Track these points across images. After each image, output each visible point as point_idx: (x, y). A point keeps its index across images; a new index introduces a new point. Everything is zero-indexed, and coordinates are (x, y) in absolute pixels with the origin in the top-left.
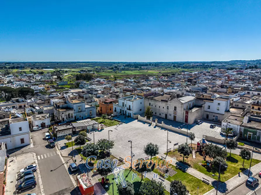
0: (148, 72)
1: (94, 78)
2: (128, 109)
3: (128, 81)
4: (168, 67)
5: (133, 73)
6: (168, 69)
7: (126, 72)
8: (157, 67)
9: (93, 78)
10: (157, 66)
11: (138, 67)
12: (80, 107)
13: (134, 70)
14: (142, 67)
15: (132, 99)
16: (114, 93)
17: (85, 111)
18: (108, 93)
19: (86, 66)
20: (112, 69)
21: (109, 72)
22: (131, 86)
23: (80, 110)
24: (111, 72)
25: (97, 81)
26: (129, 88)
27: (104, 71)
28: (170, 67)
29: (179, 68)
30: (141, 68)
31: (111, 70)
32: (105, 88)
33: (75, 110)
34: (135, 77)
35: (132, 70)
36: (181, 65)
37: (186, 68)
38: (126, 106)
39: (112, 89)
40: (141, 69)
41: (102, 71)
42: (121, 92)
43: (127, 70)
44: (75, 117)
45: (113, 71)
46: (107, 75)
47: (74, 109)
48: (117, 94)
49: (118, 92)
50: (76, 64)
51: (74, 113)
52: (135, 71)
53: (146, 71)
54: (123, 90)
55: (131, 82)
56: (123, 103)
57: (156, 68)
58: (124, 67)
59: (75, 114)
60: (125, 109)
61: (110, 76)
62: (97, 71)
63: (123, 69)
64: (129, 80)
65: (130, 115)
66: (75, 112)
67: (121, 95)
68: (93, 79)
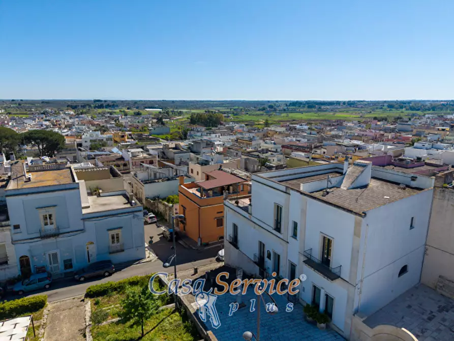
0: (336, 115)
1: (224, 123)
2: (309, 262)
3: (295, 129)
4: (377, 108)
5: (304, 116)
6: (377, 110)
7: (291, 115)
8: (354, 107)
9: (222, 122)
10: (352, 106)
11: (315, 107)
12: (51, 211)
13: (307, 112)
14: (323, 107)
15: (338, 186)
16: (256, 153)
17: (82, 231)
18: (240, 154)
19: (217, 107)
20: (264, 109)
21: (258, 115)
22: (304, 137)
23: (51, 228)
24: (262, 115)
25: (227, 128)
26: (299, 141)
27: (247, 114)
28: (381, 108)
29: (401, 110)
30: (320, 108)
31: (261, 112)
32: (237, 141)
33: (17, 227)
34: (309, 122)
35: (302, 112)
36: (404, 105)
37: (418, 110)
38: (295, 235)
39: (253, 143)
40: (320, 110)
41: (243, 113)
42: (276, 152)
43: (293, 111)
44: (24, 262)
45: (265, 114)
46: (253, 119)
47: (13, 221)
48: (264, 156)
49: (267, 151)
50: (203, 103)
51: (14, 242)
52: (310, 114)
53: (332, 113)
54: (283, 147)
55: (303, 131)
56: (279, 209)
57: (352, 109)
58: (286, 107)
59: (24, 250)
60: (292, 253)
61: (258, 121)
62: (235, 113)
63: (285, 110)
64: (298, 126)
65: (322, 306)
66: (18, 237)
67: (275, 159)
68: (221, 124)
